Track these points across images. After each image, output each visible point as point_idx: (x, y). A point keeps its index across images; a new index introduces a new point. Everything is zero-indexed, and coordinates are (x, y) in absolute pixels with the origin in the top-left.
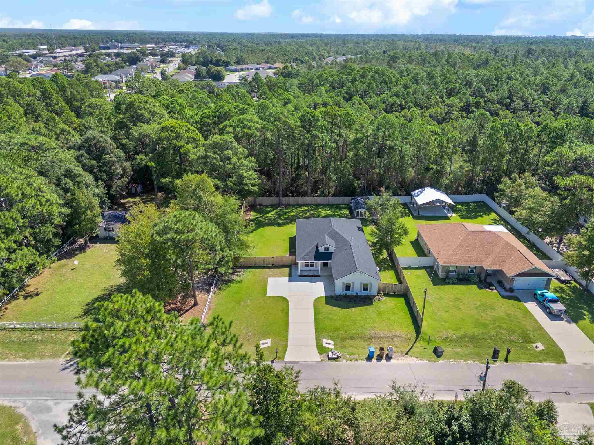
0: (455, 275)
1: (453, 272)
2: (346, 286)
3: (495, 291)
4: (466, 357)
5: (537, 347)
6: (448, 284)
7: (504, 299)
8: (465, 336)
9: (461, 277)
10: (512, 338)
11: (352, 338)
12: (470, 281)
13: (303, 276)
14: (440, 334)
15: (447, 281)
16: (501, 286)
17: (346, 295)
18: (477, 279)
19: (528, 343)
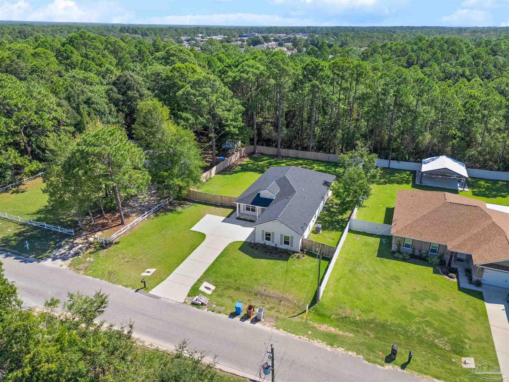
0: (410, 250)
1: (407, 246)
2: (266, 235)
3: (455, 280)
4: (351, 346)
5: (465, 363)
6: (397, 259)
7: (461, 292)
8: (372, 321)
9: (417, 253)
10: (436, 341)
11: (238, 289)
12: (428, 261)
13: (240, 219)
14: (340, 311)
15: (396, 255)
16: (467, 276)
17: (264, 244)
18: (436, 260)
19: (457, 354)
